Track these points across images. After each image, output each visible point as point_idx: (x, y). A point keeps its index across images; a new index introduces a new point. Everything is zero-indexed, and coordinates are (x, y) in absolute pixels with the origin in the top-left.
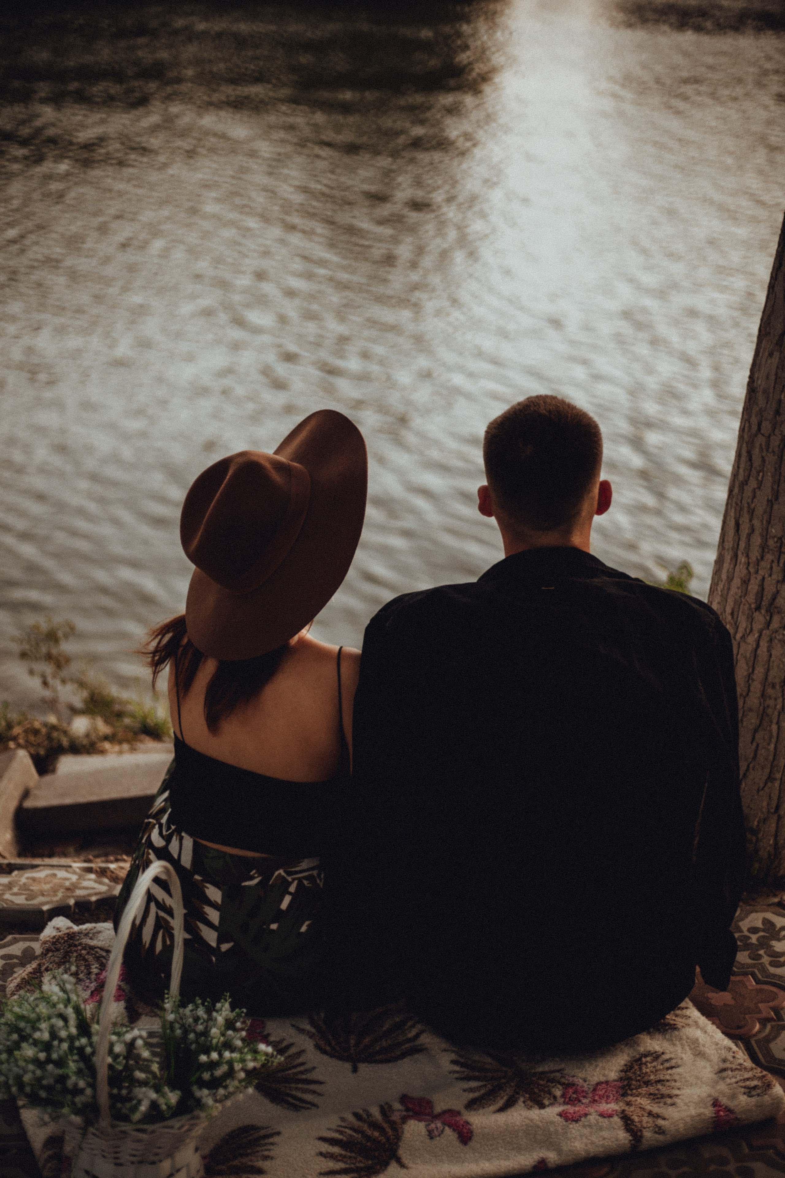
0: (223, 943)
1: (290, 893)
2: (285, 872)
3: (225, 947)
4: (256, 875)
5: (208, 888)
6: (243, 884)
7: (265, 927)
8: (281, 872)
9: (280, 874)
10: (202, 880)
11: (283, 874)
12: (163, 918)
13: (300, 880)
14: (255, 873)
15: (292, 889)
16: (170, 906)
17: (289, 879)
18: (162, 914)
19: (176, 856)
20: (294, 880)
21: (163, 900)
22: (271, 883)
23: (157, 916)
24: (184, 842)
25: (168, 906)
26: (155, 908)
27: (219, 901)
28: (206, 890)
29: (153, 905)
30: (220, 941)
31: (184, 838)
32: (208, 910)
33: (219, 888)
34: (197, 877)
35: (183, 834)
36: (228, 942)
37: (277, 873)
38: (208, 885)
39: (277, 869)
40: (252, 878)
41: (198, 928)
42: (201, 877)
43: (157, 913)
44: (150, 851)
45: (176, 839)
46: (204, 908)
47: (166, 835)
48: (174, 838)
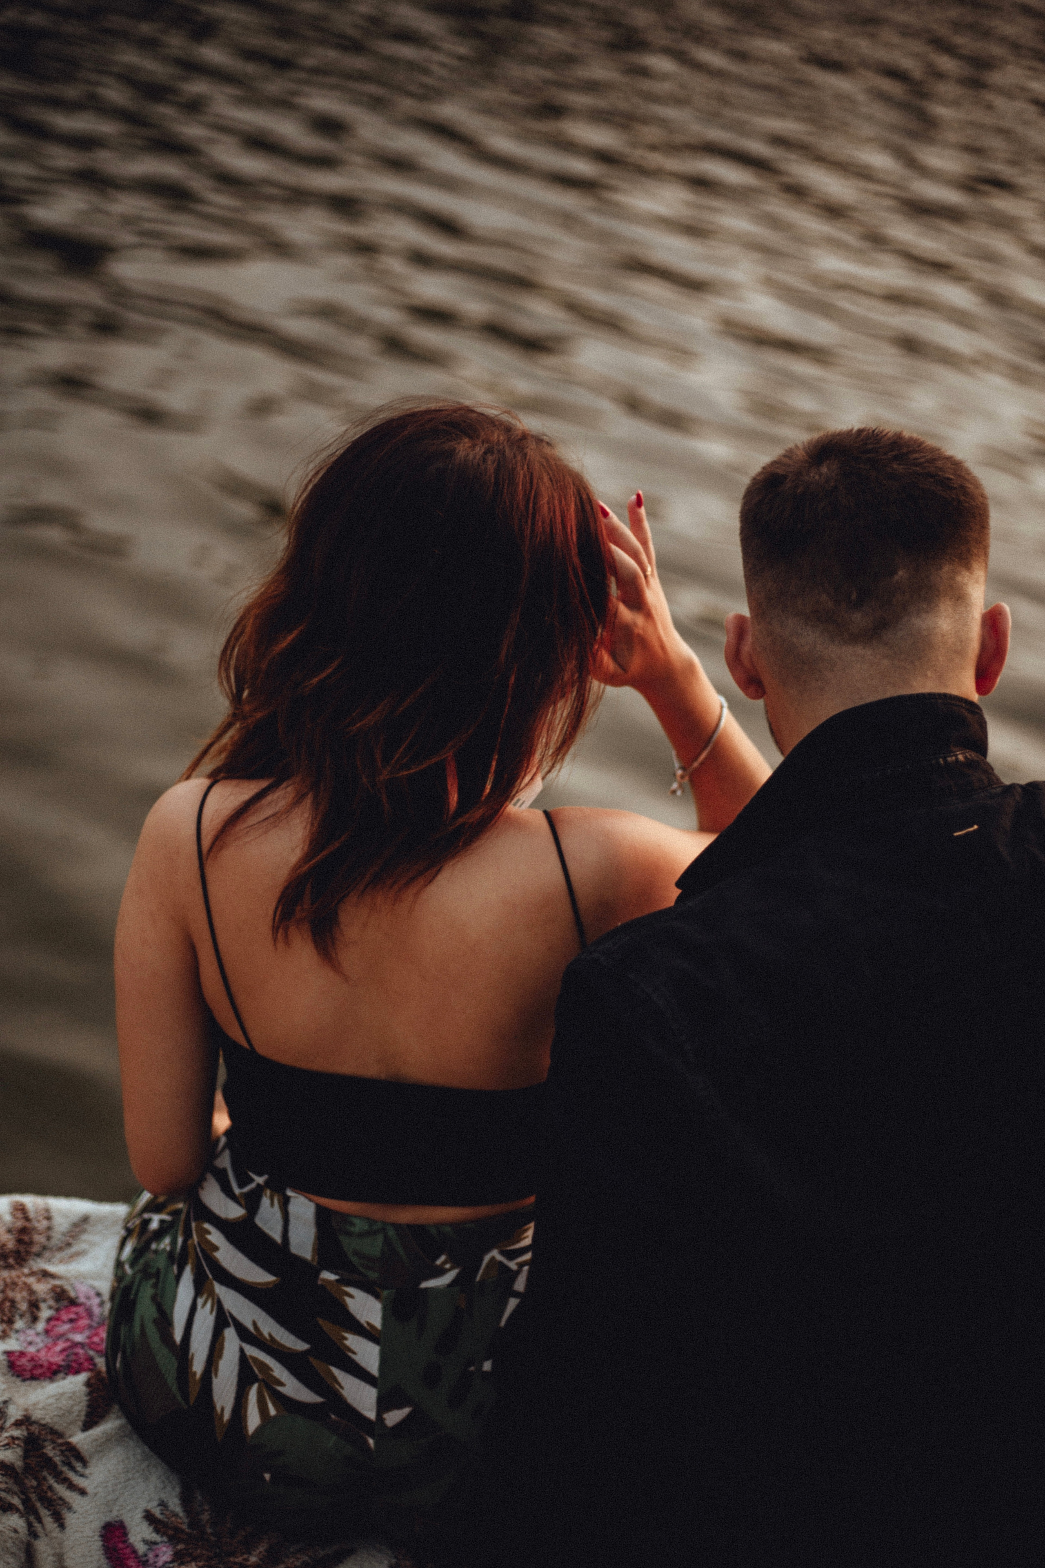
0: (389, 1409)
1: (516, 1294)
2: (502, 1253)
3: (392, 1414)
4: (448, 1266)
5: (351, 1296)
6: (424, 1285)
7: (472, 1368)
8: (495, 1253)
9: (493, 1258)
10: (337, 1281)
11: (499, 1258)
12: (255, 1360)
14: (445, 1263)
15: (520, 1285)
17: (513, 1265)
18: (252, 1351)
19: (277, 1237)
20: (520, 1266)
21: (255, 1324)
22: (478, 1278)
23: (243, 1358)
24: (292, 1208)
25: (267, 1336)
26: (239, 1342)
27: (377, 1322)
28: (348, 1300)
30: (382, 1405)
31: (292, 1200)
32: (353, 1341)
33: (377, 1296)
34: (328, 1276)
35: (289, 1193)
36: (399, 1407)
37: (487, 1258)
38: (352, 1290)
39: (489, 1250)
40: (440, 1272)
41: (335, 1378)
42: (336, 1274)
43: (242, 1350)
44: (207, 1226)
45: (272, 1204)
46: (346, 1339)
47: (241, 1194)
48: (265, 1201)
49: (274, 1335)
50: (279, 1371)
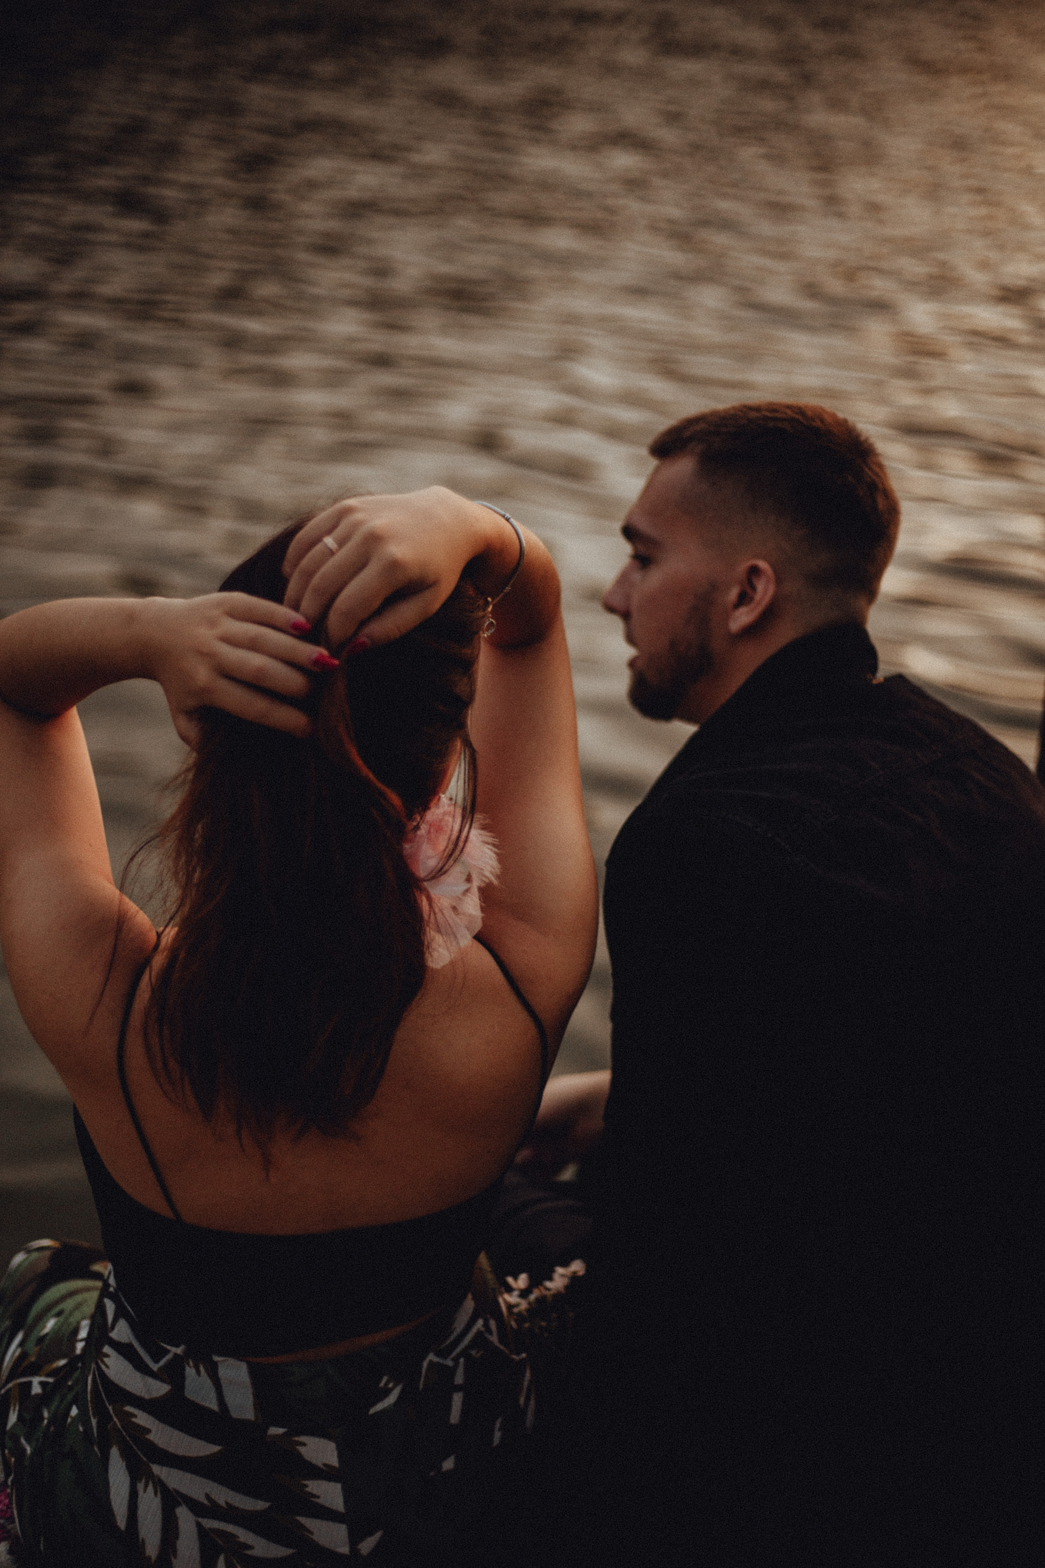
0: (362, 1539)
1: (458, 1388)
2: (437, 1354)
3: (367, 1546)
4: (391, 1385)
5: (304, 1444)
6: (372, 1411)
7: (432, 1473)
8: (431, 1357)
9: (430, 1362)
10: (287, 1434)
11: (436, 1359)
12: (216, 1531)
13: (464, 1353)
14: (386, 1384)
15: (459, 1379)
16: (227, 1503)
17: (449, 1363)
18: (210, 1524)
19: (214, 1406)
20: (456, 1360)
22: (421, 1387)
23: (202, 1531)
24: (222, 1372)
26: (194, 1518)
27: (334, 1461)
28: (302, 1450)
29: (183, 1513)
30: (355, 1539)
31: (221, 1365)
32: (315, 1487)
33: (329, 1438)
34: (275, 1431)
35: (216, 1358)
36: (371, 1533)
37: (425, 1364)
38: (303, 1439)
39: (424, 1357)
40: (387, 1392)
41: (302, 1527)
42: (283, 1427)
43: (198, 1525)
44: (128, 1408)
45: (198, 1372)
46: (306, 1486)
47: (160, 1369)
48: (190, 1371)
49: (230, 1501)
50: (243, 1535)
